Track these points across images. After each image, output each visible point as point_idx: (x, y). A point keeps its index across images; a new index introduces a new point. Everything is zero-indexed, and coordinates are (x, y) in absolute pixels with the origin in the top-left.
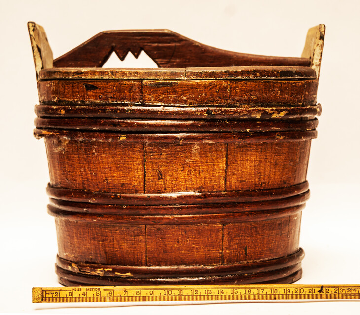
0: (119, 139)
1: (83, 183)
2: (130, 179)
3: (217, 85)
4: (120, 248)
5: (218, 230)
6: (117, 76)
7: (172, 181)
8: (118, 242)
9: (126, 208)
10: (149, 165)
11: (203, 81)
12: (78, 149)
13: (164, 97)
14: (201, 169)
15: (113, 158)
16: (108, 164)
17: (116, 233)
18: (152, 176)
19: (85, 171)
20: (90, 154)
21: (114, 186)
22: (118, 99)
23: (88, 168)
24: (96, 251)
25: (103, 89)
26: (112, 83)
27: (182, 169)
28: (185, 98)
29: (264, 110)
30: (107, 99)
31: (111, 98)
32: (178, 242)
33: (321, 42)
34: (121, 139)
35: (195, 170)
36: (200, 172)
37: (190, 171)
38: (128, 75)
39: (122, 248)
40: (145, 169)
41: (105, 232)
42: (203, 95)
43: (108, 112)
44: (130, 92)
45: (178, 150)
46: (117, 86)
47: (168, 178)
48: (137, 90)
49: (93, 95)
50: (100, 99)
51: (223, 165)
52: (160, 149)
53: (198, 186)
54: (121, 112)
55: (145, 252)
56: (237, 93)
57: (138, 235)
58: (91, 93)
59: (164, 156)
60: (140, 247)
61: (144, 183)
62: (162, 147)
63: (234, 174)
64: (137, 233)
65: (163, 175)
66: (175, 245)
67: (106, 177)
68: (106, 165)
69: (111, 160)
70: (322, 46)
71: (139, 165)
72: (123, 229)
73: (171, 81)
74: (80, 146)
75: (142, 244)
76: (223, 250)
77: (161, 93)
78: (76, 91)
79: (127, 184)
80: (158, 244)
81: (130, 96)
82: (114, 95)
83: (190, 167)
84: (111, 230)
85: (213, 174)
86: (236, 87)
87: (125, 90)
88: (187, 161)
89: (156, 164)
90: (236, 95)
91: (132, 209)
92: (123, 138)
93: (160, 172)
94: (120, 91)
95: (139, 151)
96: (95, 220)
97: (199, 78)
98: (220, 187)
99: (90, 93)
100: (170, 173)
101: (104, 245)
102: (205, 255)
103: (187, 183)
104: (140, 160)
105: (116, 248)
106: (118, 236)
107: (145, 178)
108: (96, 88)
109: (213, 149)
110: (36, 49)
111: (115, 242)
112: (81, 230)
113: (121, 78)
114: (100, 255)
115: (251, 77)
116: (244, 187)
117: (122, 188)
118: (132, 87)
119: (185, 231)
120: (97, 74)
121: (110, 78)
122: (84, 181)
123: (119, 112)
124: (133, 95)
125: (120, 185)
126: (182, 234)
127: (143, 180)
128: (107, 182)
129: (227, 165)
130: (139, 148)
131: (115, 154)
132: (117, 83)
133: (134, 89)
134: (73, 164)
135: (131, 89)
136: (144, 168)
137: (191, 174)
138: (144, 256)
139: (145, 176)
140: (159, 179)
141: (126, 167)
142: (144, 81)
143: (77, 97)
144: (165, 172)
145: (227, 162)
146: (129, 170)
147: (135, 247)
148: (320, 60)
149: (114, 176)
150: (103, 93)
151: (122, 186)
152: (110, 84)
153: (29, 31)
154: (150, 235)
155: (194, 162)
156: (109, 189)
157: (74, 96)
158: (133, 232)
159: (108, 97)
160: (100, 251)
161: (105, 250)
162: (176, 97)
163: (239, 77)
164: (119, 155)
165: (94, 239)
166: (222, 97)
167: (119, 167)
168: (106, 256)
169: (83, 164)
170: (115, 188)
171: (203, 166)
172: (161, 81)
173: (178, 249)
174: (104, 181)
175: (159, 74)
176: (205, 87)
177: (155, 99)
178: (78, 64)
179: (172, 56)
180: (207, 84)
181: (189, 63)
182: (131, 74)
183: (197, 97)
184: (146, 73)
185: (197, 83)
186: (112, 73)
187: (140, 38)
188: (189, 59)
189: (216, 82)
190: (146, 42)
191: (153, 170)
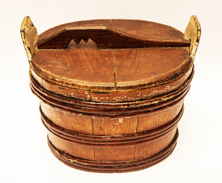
0: (79, 115)
5: (132, 148)
6: (76, 87)
7: (108, 131)
8: (80, 151)
9: (84, 141)
10: (95, 125)
11: (126, 91)
13: (103, 99)
15: (76, 119)
16: (73, 121)
18: (97, 129)
19: (60, 121)
20: (62, 115)
21: (77, 130)
22: (77, 96)
23: (62, 120)
25: (68, 91)
26: (73, 89)
27: (113, 127)
28: (114, 99)
29: (160, 99)
33: (197, 43)
35: (120, 127)
36: (123, 128)
38: (82, 87)
39: (82, 153)
40: (93, 126)
42: (125, 97)
43: (72, 103)
46: (76, 91)
47: (106, 130)
48: (88, 94)
49: (62, 92)
50: (67, 94)
51: (135, 124)
53: (122, 133)
55: (94, 156)
56: (144, 94)
57: (90, 150)
59: (103, 122)
63: (141, 126)
65: (103, 129)
66: (110, 154)
67: (72, 126)
69: (75, 120)
70: (197, 46)
71: (90, 124)
75: (92, 153)
76: (135, 155)
77: (101, 97)
78: (53, 87)
79: (84, 130)
81: (84, 96)
82: (74, 94)
83: (117, 126)
85: (130, 128)
86: (145, 91)
87: (81, 93)
88: (116, 124)
89: (99, 125)
92: (81, 115)
93: (101, 128)
94: (78, 93)
96: (67, 142)
98: (134, 132)
100: (107, 128)
101: (73, 150)
102: (125, 157)
103: (116, 132)
105: (79, 153)
106: (80, 148)
107: (93, 130)
108: (64, 89)
110: (27, 49)
111: (78, 150)
115: (153, 85)
116: (147, 130)
117: (80, 132)
119: (115, 149)
120: (64, 84)
122: (60, 124)
123: (78, 104)
125: (80, 130)
126: (113, 151)
128: (73, 128)
129: (138, 123)
134: (54, 116)
137: (118, 128)
140: (101, 130)
141: (83, 124)
142: (91, 91)
143: (54, 90)
145: (138, 122)
146: (85, 125)
147: (89, 154)
148: (196, 52)
149: (76, 127)
153: (22, 38)
154: (96, 150)
155: (120, 124)
156: (74, 131)
158: (88, 148)
159: (71, 95)
161: (73, 152)
162: (110, 98)
163: (146, 87)
164: (79, 119)
165: (67, 147)
166: (136, 97)
167: (79, 124)
169: (59, 118)
171: (125, 125)
172: (101, 92)
173: (111, 156)
175: (100, 88)
176: (126, 94)
177: (98, 99)
178: (52, 47)
179: (108, 42)
180: (128, 92)
181: (117, 46)
182: (84, 87)
183: (122, 98)
184: (92, 87)
185: (122, 92)
186: (73, 84)
187: (88, 33)
188: (118, 44)
189: (133, 91)
190: (92, 35)
191: (98, 127)
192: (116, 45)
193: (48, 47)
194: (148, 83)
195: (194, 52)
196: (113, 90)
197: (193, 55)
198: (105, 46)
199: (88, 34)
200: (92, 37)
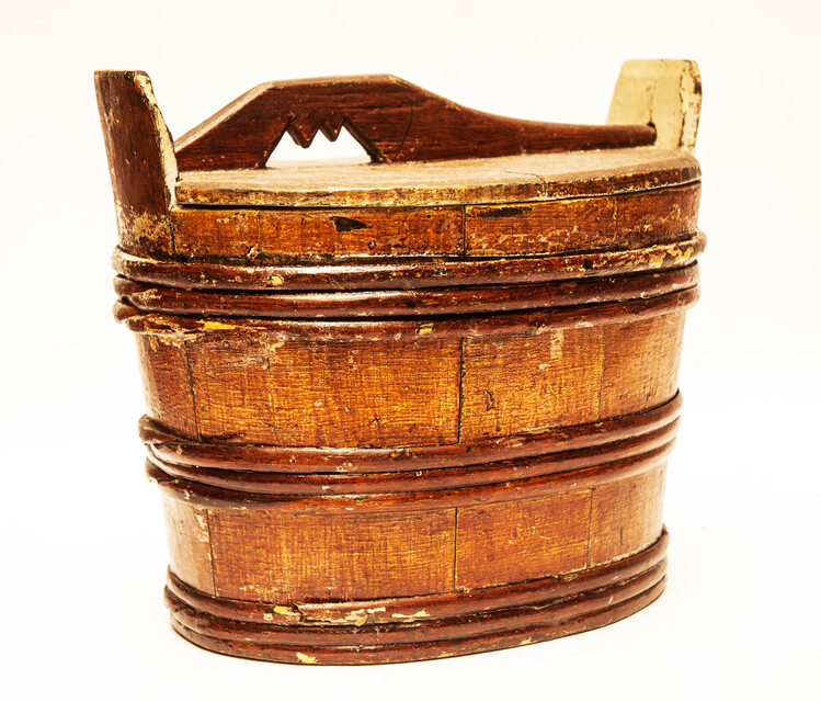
0: (418, 332)
1: (318, 432)
2: (429, 413)
3: (597, 208)
4: (400, 562)
6: (413, 200)
7: (511, 410)
8: (397, 549)
9: (423, 477)
10: (470, 381)
11: (575, 201)
12: (310, 359)
13: (507, 240)
14: (564, 381)
15: (395, 372)
16: (382, 386)
17: (391, 530)
18: (475, 404)
19: (326, 404)
20: (340, 369)
21: (394, 432)
22: (411, 247)
23: (334, 398)
24: (342, 573)
25: (378, 228)
26: (400, 215)
27: (530, 384)
28: (543, 240)
29: (665, 251)
30: (387, 249)
31: (397, 246)
32: (515, 535)
33: (698, 97)
34: (422, 332)
35: (554, 384)
36: (560, 388)
37: (544, 387)
38: (435, 196)
39: (405, 561)
40: (461, 391)
41: (368, 531)
42: (575, 229)
43: (394, 277)
44: (438, 233)
45: (527, 345)
46: (410, 221)
47: (504, 405)
48: (453, 226)
49: (353, 242)
50: (371, 249)
51: (598, 370)
52: (494, 347)
53: (556, 417)
54: (423, 277)
55: (452, 564)
56: (625, 220)
57: (439, 530)
58: (351, 237)
59: (499, 362)
60: (443, 554)
61: (459, 421)
62: (497, 342)
63: (613, 384)
64: (438, 525)
65: (496, 400)
66: (510, 542)
67: (375, 415)
68: (379, 388)
69: (391, 377)
71: (449, 383)
72: (409, 520)
73: (519, 206)
74: (318, 352)
75: (447, 549)
76: (589, 539)
77: (500, 231)
78: (312, 235)
79: (422, 425)
80: (479, 543)
81: (438, 241)
82: (403, 240)
83: (545, 379)
84: (382, 526)
85: (582, 388)
86: (626, 208)
87: (427, 228)
88: (541, 367)
89: (484, 378)
90: (624, 225)
91: (435, 477)
92: (426, 331)
93: (491, 394)
94: (416, 231)
95: (450, 353)
96: (351, 509)
97: (569, 196)
98: (591, 414)
99: (347, 236)
100: (509, 395)
101: (365, 559)
102: (561, 554)
103: (539, 411)
104: (452, 374)
105: (390, 563)
106: (397, 536)
107: (460, 410)
108: (362, 225)
109: (586, 337)
111: (390, 549)
112: (305, 533)
113: (421, 203)
114: (353, 581)
115: (648, 186)
116: (625, 406)
117: (410, 435)
118: (442, 221)
119: (530, 511)
120: (367, 197)
121: (398, 205)
122: (321, 426)
123: (419, 275)
124: (445, 239)
125: (406, 428)
126: (524, 518)
127: (457, 413)
128: (379, 426)
129: (605, 367)
130: (452, 348)
131: (399, 364)
132: (411, 215)
133: (446, 224)
134: (294, 393)
135: (440, 226)
136: (461, 388)
137: (545, 392)
138: (450, 571)
139: (461, 406)
140: (488, 409)
141: (422, 391)
142: (467, 208)
143: (314, 246)
144: (501, 392)
145: (605, 361)
146: (430, 394)
147: (432, 556)
148: (695, 134)
149: (395, 412)
150: (378, 237)
151: (411, 431)
152: (395, 216)
154: (463, 527)
155: (554, 368)
156: (382, 438)
157: (303, 246)
158: (431, 525)
159: (390, 245)
160: (352, 573)
161: (365, 569)
162: (528, 238)
163: (631, 188)
164: (408, 365)
165: (339, 548)
166: (604, 232)
167: (406, 392)
168: (368, 582)
169: (323, 390)
170: (394, 437)
171: (566, 374)
172: (500, 207)
173: (516, 549)
174: (371, 422)
175: (498, 191)
176: (579, 213)
177: (490, 246)
178: (220, 160)
179: (407, 134)
180: (582, 206)
181: (439, 148)
182: (441, 194)
183: (564, 235)
184: (471, 190)
185: (565, 205)
186: (400, 193)
187: (343, 97)
188: (439, 139)
189: (597, 202)
190: (355, 105)
191: (478, 392)
192: (432, 145)
193: (207, 162)
194: (634, 176)
195: (689, 133)
196: (538, 195)
197: (689, 146)
198: (397, 152)
199: (344, 101)
200: (355, 113)
